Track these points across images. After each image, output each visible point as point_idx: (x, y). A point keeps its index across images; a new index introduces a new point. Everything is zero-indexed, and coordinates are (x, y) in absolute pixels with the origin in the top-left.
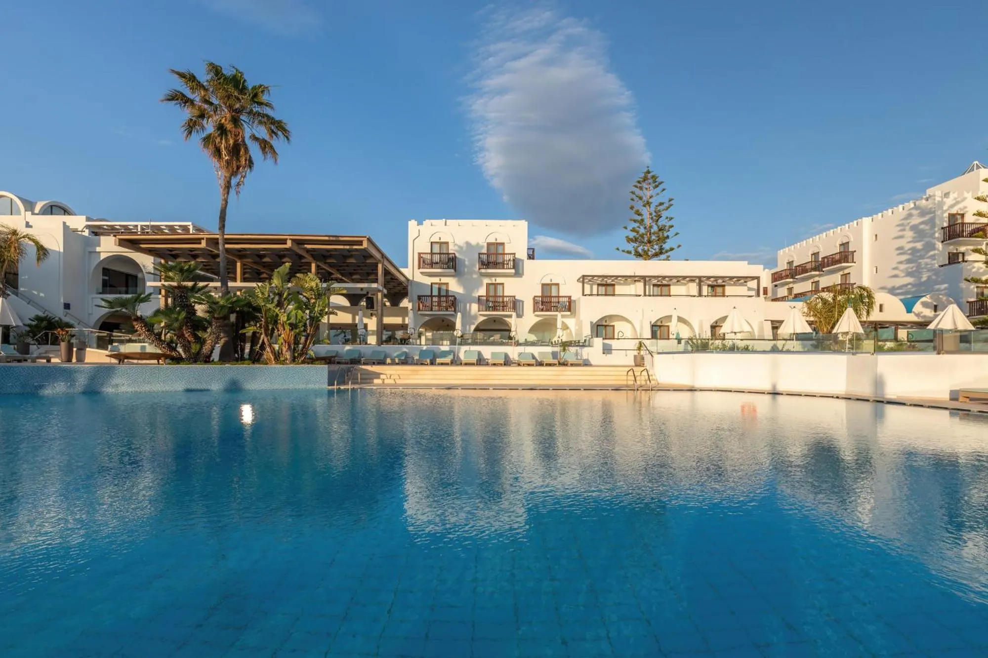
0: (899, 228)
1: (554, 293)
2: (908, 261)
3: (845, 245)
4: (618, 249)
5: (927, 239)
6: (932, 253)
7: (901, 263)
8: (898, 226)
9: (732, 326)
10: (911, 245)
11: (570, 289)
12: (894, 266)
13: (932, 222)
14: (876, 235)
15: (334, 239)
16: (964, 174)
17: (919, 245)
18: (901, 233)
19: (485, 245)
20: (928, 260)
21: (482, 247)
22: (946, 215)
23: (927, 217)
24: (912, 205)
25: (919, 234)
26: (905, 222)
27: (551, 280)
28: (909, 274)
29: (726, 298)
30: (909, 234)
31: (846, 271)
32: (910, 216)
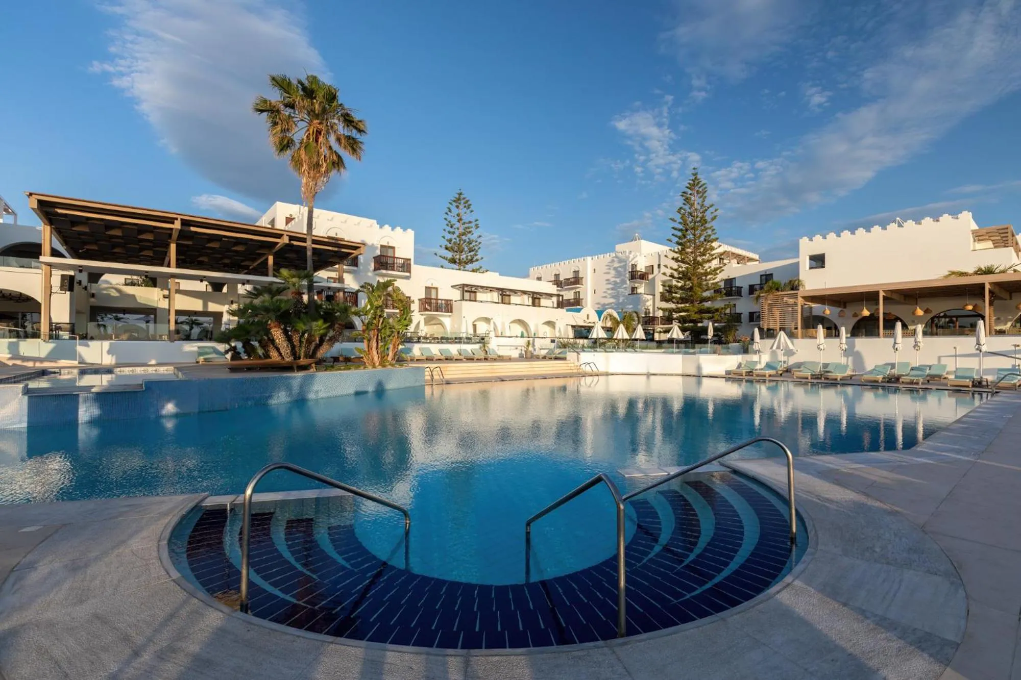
0: (608, 267)
1: (433, 296)
2: (612, 289)
3: (576, 272)
4: (436, 254)
5: (622, 277)
6: (625, 286)
7: (608, 289)
8: (607, 266)
9: (598, 334)
10: (614, 279)
11: (446, 293)
12: (605, 290)
13: (624, 267)
14: (594, 270)
15: (334, 241)
16: (632, 241)
17: (618, 280)
18: (607, 271)
19: (379, 246)
20: (623, 290)
21: (376, 248)
22: (630, 264)
23: (622, 264)
24: (614, 255)
25: (619, 274)
26: (611, 264)
27: (432, 284)
28: (613, 297)
29: (541, 308)
30: (613, 272)
31: (578, 290)
32: (613, 261)
